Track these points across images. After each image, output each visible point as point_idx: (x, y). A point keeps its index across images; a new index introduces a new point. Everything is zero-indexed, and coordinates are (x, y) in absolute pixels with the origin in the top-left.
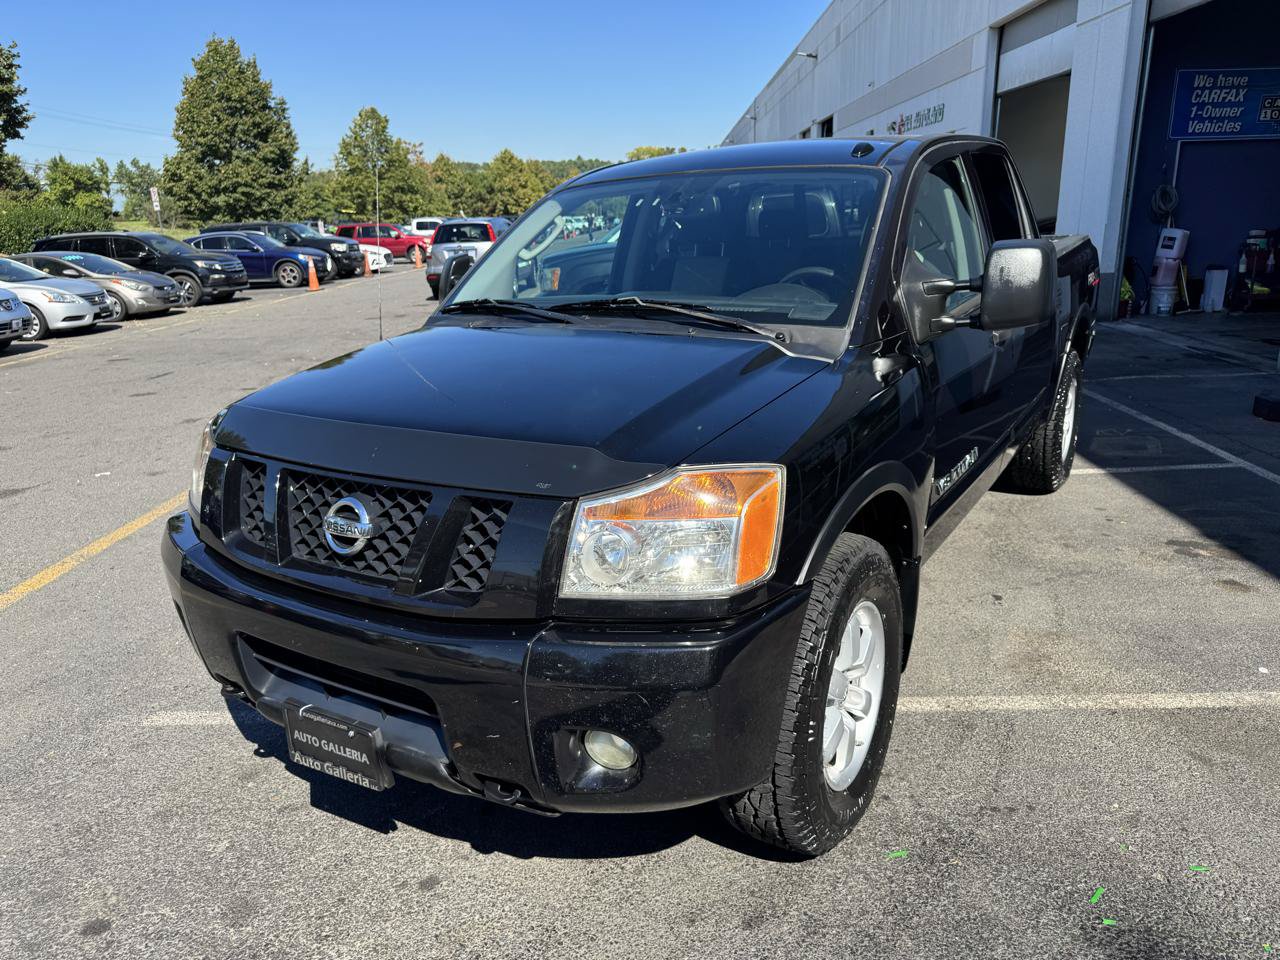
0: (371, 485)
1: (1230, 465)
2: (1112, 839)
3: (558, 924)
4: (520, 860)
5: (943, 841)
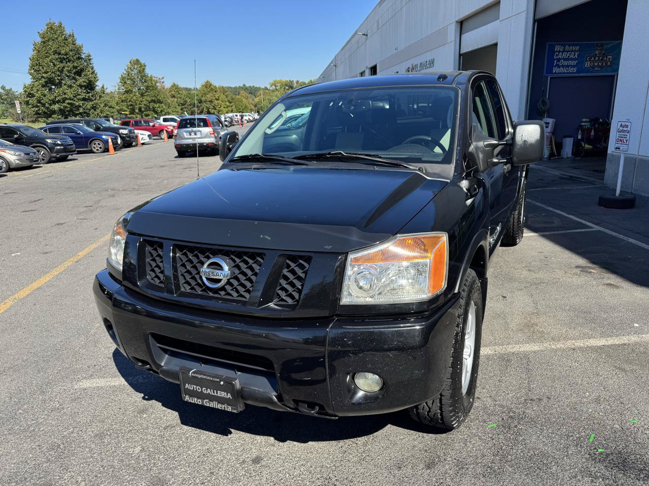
0: (227, 251)
1: (594, 230)
2: (590, 410)
3: (331, 475)
4: (302, 444)
5: (511, 417)
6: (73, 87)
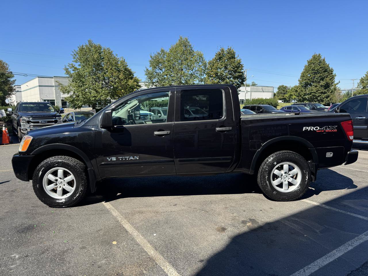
6: (318, 86)
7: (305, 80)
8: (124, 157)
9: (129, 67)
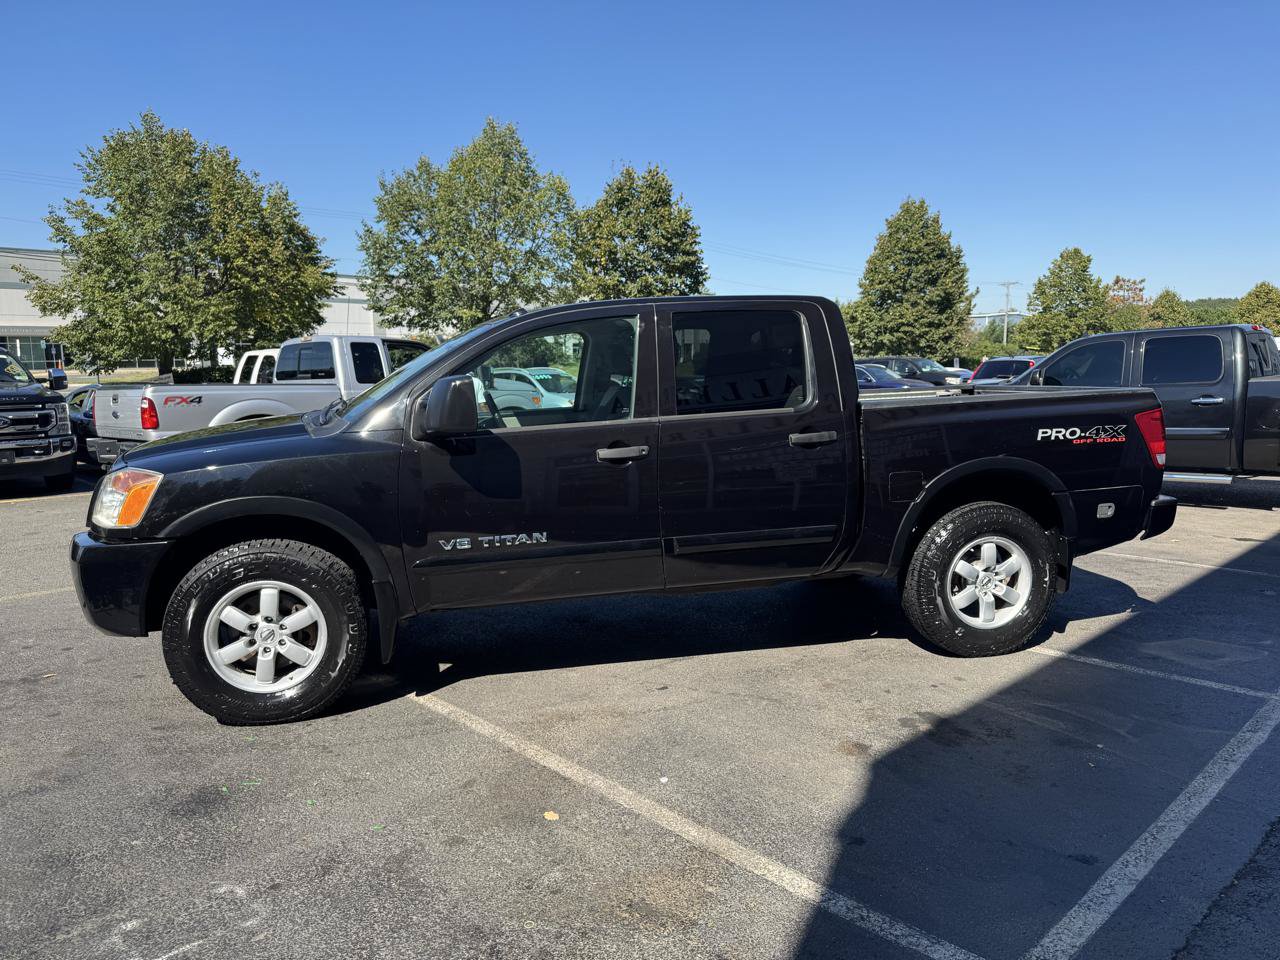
6: (919, 304)
7: (880, 283)
8: (497, 538)
9: (302, 222)
